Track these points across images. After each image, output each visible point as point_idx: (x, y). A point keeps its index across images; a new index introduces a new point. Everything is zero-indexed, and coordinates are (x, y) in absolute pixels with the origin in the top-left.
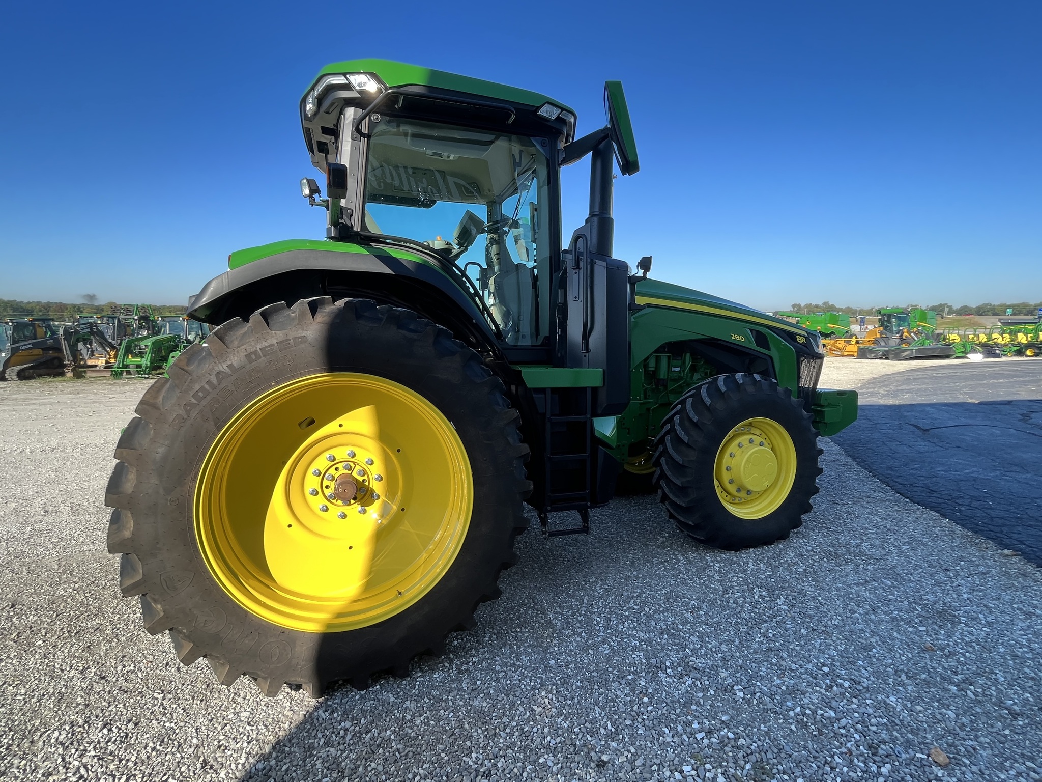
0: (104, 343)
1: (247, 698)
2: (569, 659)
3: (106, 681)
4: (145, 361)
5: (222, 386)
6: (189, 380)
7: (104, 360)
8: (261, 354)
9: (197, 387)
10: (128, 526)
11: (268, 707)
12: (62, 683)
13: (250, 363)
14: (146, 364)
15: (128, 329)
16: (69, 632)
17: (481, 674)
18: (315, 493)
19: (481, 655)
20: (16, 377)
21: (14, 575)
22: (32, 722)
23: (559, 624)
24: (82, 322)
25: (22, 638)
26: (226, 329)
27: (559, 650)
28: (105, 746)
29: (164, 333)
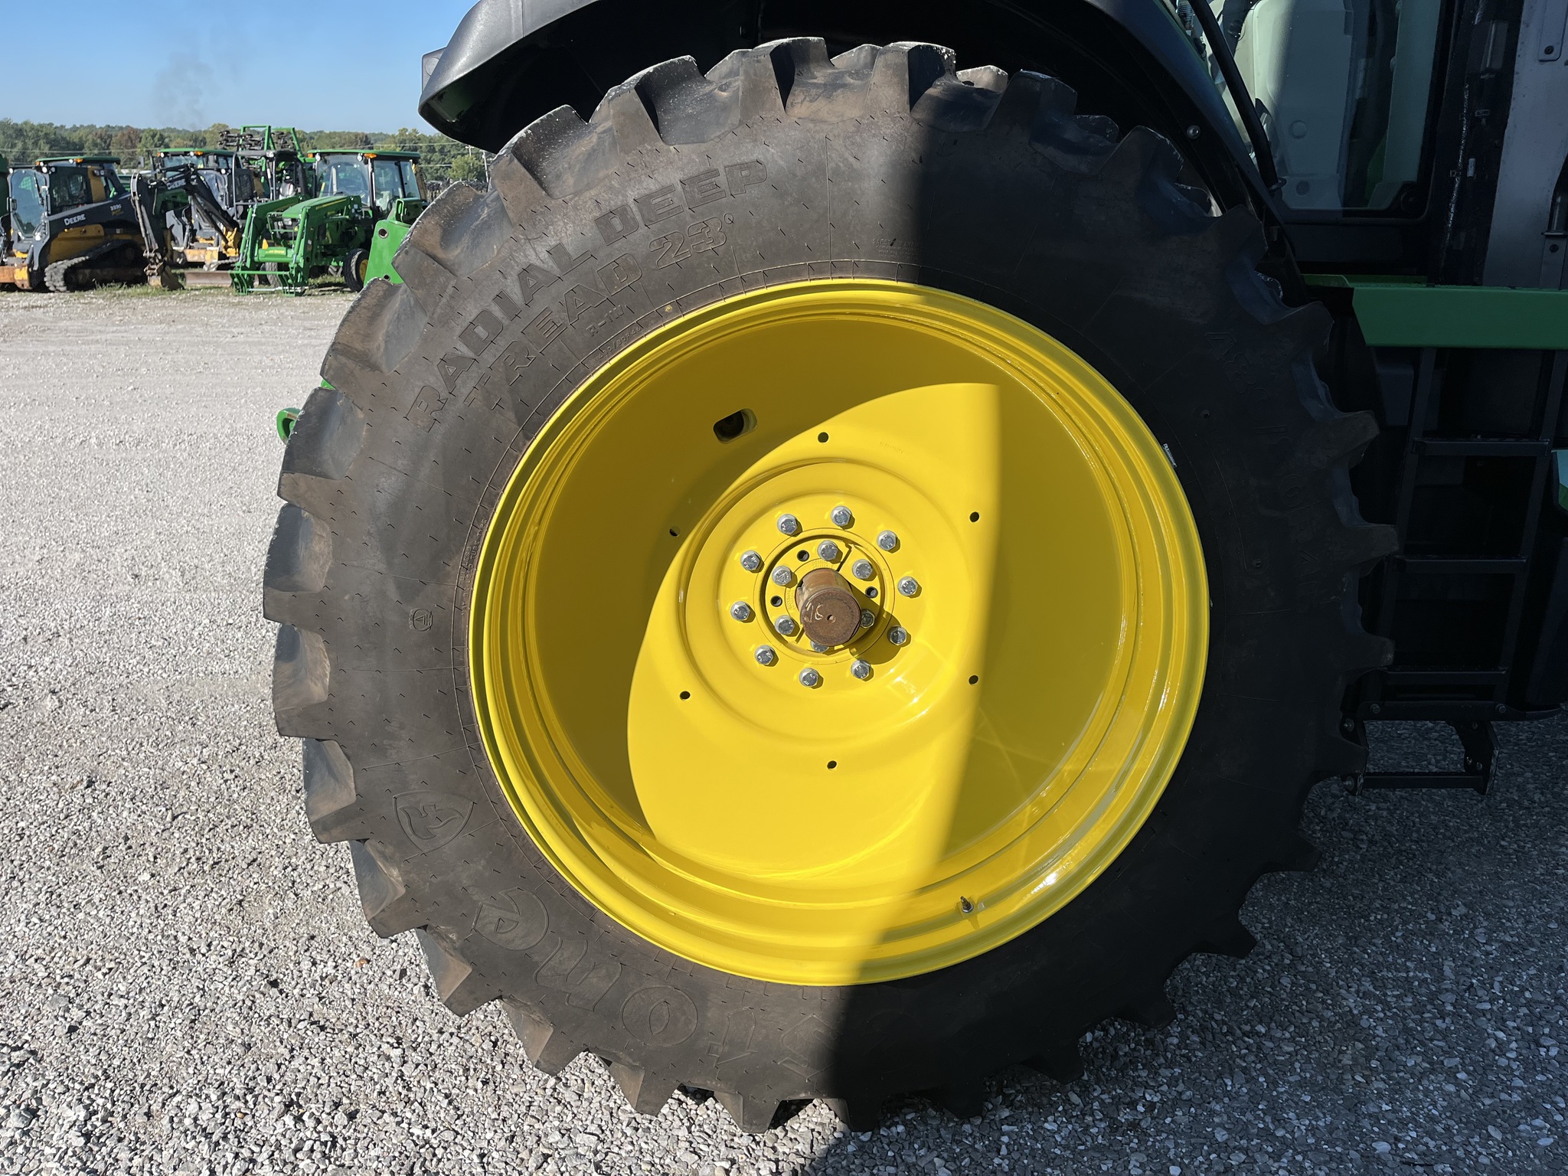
0: (214, 213)
1: (586, 1095)
2: (1432, 1144)
3: (281, 992)
4: (295, 255)
5: (536, 309)
6: (450, 290)
7: (215, 250)
8: (638, 218)
9: (471, 311)
10: (319, 671)
11: (637, 1129)
12: (196, 982)
13: (609, 241)
14: (297, 263)
15: (255, 181)
16: (198, 859)
17: (1177, 1145)
18: (745, 614)
19: (1165, 1088)
20: (62, 283)
21: (88, 712)
22: (145, 1067)
23: (1380, 1031)
24: (169, 164)
25: (112, 860)
26: (539, 141)
27: (1393, 1111)
28: (292, 1158)
29: (325, 192)
